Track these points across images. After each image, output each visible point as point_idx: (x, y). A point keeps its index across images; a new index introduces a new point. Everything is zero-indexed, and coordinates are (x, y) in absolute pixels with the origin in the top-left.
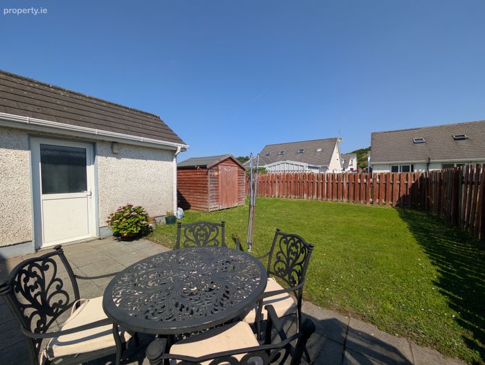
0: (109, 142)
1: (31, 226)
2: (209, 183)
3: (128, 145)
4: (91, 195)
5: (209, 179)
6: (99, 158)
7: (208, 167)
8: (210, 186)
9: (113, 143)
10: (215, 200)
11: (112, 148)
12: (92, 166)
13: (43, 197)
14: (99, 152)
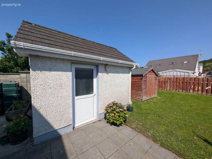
0: (104, 64)
1: (71, 116)
2: (143, 85)
3: (112, 65)
4: (95, 95)
5: (143, 83)
6: (99, 74)
7: (143, 76)
8: (143, 86)
9: (106, 65)
10: (145, 95)
11: (105, 68)
12: (96, 79)
13: (76, 98)
14: (99, 71)
